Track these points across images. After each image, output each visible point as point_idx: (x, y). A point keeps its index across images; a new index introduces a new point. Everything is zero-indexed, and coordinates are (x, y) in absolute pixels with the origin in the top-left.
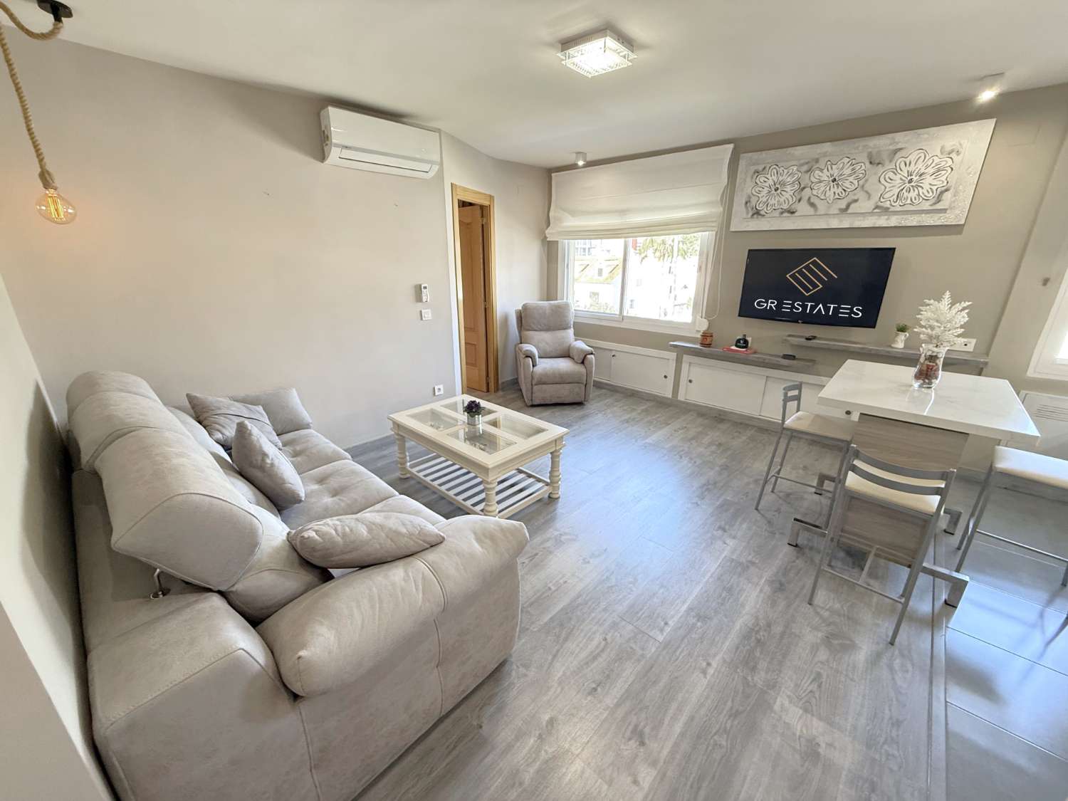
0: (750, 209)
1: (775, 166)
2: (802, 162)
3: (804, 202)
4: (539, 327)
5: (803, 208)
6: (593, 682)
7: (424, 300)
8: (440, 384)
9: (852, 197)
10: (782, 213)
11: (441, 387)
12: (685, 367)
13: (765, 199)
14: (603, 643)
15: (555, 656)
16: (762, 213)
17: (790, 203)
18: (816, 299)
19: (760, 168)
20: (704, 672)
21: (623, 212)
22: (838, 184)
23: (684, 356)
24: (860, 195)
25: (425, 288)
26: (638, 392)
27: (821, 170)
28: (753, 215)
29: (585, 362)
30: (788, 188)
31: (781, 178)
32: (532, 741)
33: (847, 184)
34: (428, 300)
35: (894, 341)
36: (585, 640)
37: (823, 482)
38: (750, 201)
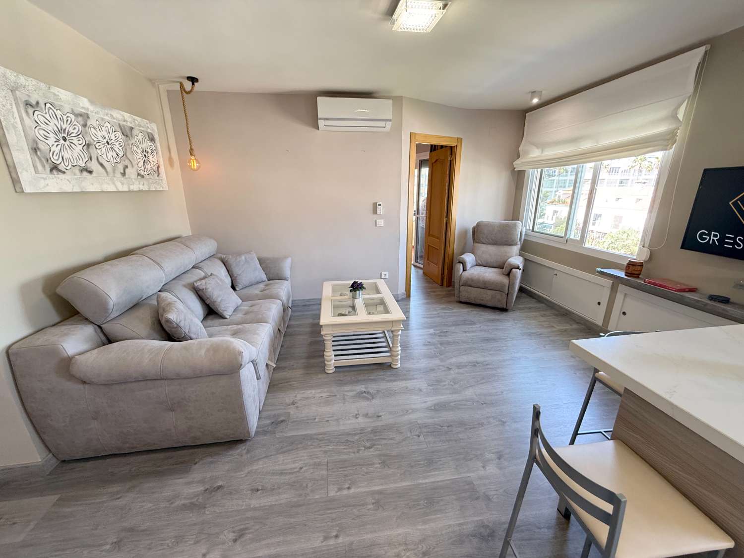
16: (61, 167)
28: (51, 170)
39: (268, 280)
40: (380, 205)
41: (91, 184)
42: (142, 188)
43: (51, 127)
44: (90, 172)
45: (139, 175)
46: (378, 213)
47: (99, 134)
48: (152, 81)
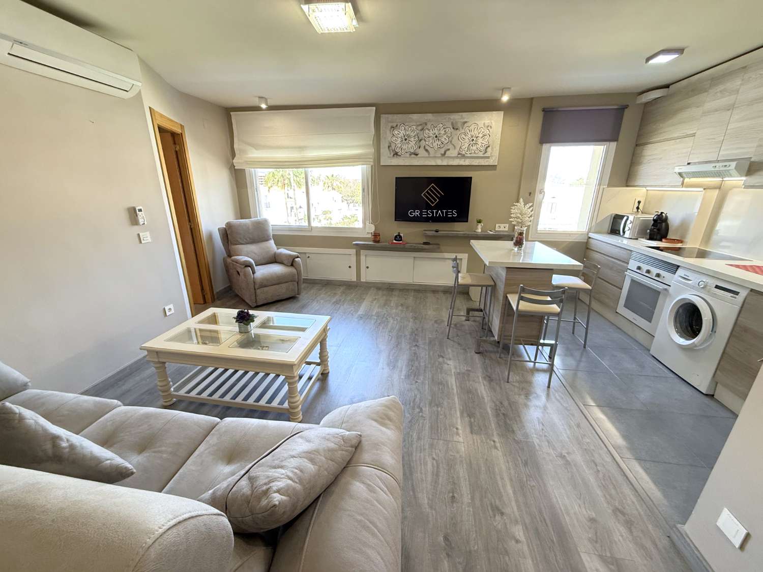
0: (391, 151)
1: (402, 125)
2: (418, 123)
3: (422, 148)
4: (245, 240)
5: (422, 152)
6: (449, 492)
7: (141, 223)
8: (169, 304)
9: (446, 147)
10: (410, 155)
11: (171, 306)
12: (363, 258)
13: (399, 145)
14: (434, 462)
15: (413, 490)
16: (399, 154)
17: (415, 149)
18: (438, 207)
19: (394, 125)
20: (496, 448)
21: (301, 148)
22: (438, 139)
23: (362, 251)
24: (450, 146)
25: (140, 210)
26: (330, 281)
27: (429, 130)
28: (394, 155)
29: (294, 264)
30: (412, 139)
31: (407, 133)
32: (446, 562)
33: (443, 140)
34: (146, 223)
35: (477, 228)
36: (423, 467)
37: (469, 312)
38: (391, 146)
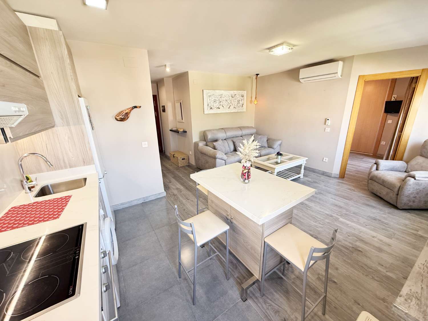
39: (268, 147)
40: (328, 120)
41: (219, 111)
42: (235, 111)
43: (213, 99)
44: (219, 108)
45: (234, 107)
46: (326, 124)
47: (224, 98)
48: (250, 77)
